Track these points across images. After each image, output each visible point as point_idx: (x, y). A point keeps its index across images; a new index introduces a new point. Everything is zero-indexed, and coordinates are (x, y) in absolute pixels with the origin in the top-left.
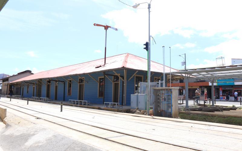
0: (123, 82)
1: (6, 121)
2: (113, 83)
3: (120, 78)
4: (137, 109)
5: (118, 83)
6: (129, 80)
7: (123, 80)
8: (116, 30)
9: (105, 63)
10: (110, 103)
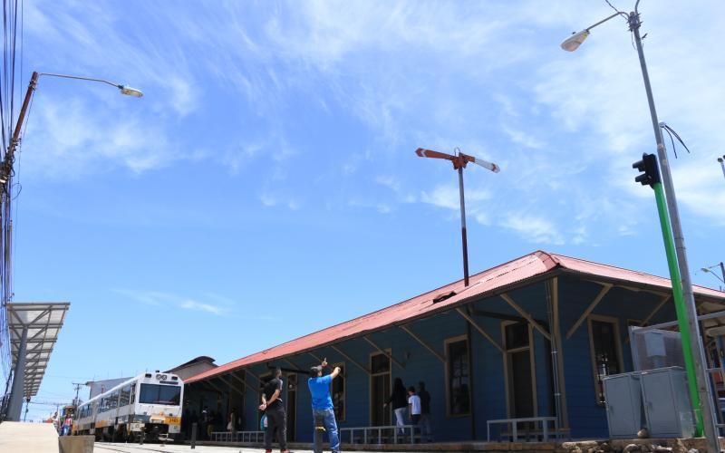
0: (548, 345)
2: (505, 356)
3: (534, 329)
4: (643, 437)
5: (528, 352)
6: (570, 333)
7: (547, 336)
8: (494, 168)
9: (467, 284)
10: (515, 421)
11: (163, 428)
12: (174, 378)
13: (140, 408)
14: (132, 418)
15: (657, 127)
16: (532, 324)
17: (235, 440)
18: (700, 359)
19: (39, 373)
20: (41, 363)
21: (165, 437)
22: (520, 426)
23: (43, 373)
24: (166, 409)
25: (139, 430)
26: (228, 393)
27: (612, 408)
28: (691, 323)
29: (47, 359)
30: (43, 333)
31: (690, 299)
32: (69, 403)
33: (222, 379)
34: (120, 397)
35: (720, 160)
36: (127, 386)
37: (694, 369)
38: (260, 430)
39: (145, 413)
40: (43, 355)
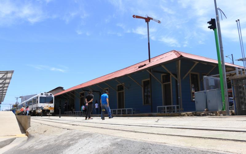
0: (176, 81)
1: (29, 131)
2: (162, 85)
3: (172, 76)
4: (206, 111)
5: (170, 84)
6: (184, 78)
7: (176, 79)
8: (159, 22)
9: (150, 61)
10: (166, 107)
11: (48, 111)
12: (51, 94)
13: (40, 105)
14: (37, 108)
15: (216, 9)
16: (171, 75)
17: (73, 114)
18: (226, 87)
19: (4, 94)
20: (4, 91)
21: (49, 114)
22: (168, 108)
23: (5, 94)
24: (49, 105)
25: (40, 112)
26: (69, 99)
27: (197, 102)
28: (224, 75)
29: (6, 90)
30: (5, 81)
31: (224, 67)
32: (15, 104)
33: (67, 95)
34: (33, 101)
35: (236, 21)
36: (35, 97)
37: (223, 89)
38: (81, 110)
39: (42, 106)
40: (5, 88)
